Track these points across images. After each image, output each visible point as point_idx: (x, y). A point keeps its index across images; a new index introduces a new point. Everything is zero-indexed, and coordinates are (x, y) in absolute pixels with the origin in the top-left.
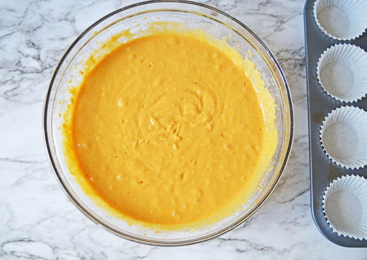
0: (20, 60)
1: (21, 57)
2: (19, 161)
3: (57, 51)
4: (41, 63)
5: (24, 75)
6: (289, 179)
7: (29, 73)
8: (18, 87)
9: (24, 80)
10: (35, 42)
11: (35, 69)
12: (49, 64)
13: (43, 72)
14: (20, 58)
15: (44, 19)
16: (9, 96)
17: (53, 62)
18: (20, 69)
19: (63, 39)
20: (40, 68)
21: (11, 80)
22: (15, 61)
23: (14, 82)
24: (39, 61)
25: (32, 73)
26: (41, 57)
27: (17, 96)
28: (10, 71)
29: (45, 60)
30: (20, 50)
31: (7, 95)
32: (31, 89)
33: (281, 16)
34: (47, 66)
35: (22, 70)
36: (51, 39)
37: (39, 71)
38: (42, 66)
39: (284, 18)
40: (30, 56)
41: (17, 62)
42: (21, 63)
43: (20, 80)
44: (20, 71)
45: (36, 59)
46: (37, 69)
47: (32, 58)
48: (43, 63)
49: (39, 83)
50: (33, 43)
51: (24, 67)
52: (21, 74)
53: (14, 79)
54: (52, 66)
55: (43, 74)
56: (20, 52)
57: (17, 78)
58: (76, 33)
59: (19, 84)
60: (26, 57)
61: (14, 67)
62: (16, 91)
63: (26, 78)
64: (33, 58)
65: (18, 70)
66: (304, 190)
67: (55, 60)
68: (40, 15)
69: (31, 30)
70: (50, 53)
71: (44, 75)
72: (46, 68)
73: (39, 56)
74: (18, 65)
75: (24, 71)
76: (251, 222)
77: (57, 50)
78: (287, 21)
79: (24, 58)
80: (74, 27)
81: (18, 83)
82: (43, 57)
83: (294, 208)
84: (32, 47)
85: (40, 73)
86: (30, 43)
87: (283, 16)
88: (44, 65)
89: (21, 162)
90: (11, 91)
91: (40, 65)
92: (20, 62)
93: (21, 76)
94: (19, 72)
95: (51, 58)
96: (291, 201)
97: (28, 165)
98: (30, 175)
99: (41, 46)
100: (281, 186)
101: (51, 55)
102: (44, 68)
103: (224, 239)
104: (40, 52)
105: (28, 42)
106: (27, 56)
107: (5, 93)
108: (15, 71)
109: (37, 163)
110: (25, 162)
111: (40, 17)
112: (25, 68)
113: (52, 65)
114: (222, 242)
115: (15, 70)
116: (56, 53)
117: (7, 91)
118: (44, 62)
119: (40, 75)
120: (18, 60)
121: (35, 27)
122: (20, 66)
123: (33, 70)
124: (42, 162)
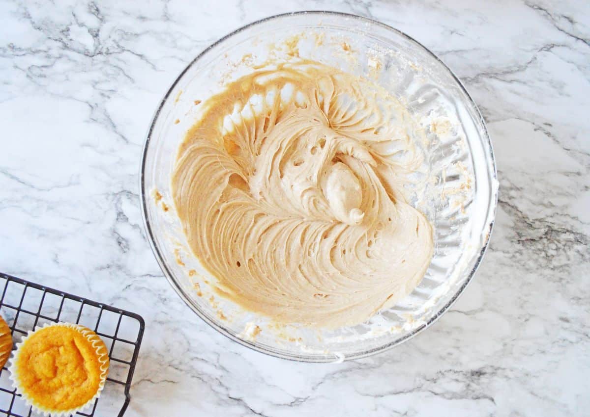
0: (70, 27)
1: (73, 23)
2: (10, 175)
3: (126, 34)
4: (97, 43)
5: (67, 52)
6: (389, 363)
7: (74, 50)
8: (52, 66)
10: (101, 9)
12: (107, 48)
13: (93, 57)
14: (71, 24)
17: (114, 47)
18: (65, 40)
19: (142, 18)
20: (92, 49)
21: (45, 52)
22: (62, 25)
23: (48, 57)
25: (79, 52)
26: (100, 33)
28: (49, 38)
29: (104, 40)
30: (75, 12)
31: (31, 72)
32: (67, 76)
33: (486, 109)
34: (104, 51)
35: (66, 43)
36: (125, 13)
37: (88, 54)
39: (490, 114)
40: (86, 26)
41: (64, 28)
42: (70, 32)
43: (58, 56)
44: (64, 43)
46: (87, 50)
48: (100, 44)
51: (71, 40)
52: (63, 49)
53: (51, 52)
54: (110, 54)
55: (93, 60)
56: (74, 15)
57: (55, 52)
58: (166, 16)
59: (54, 62)
60: (79, 26)
61: (57, 34)
62: (45, 71)
63: (67, 56)
64: (89, 31)
65: (60, 41)
66: (405, 390)
67: (118, 46)
70: (116, 31)
71: (95, 62)
72: (100, 53)
73: (98, 31)
74: (64, 33)
75: (68, 46)
76: (304, 402)
77: (128, 32)
78: (494, 121)
79: (77, 25)
80: (166, 7)
81: (53, 60)
82: (103, 35)
83: (376, 409)
84: (94, 13)
85: (90, 56)
86: (94, 6)
87: (490, 112)
88: (100, 47)
89: (13, 177)
90: (39, 67)
91: (94, 45)
92: (68, 30)
94: (60, 44)
95: (114, 41)
96: (376, 396)
97: (20, 185)
98: (17, 202)
99: (106, 18)
100: (372, 369)
101: (115, 36)
102: (97, 52)
103: (253, 411)
105: (92, 4)
106: (82, 25)
107: (29, 68)
108: (56, 40)
109: (32, 187)
110: (17, 179)
112: (72, 42)
113: (111, 51)
114: (247, 413)
116: (125, 36)
117: (33, 66)
118: (101, 42)
119: (88, 59)
120: (67, 25)
122: (66, 36)
123: (81, 49)
124: (40, 190)
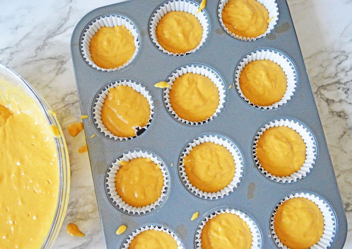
9: (334, 75)
11: (327, 89)
15: (339, 148)
16: (341, 55)
24: (326, 99)
27: (334, 57)
38: (321, 94)
45: (330, 100)
47: (334, 100)
49: (317, 76)
50: (341, 117)
68: (346, 152)
69: (348, 132)
93: (339, 78)
104: (329, 109)
111: (345, 150)
115: (347, 83)
121: (346, 136)
